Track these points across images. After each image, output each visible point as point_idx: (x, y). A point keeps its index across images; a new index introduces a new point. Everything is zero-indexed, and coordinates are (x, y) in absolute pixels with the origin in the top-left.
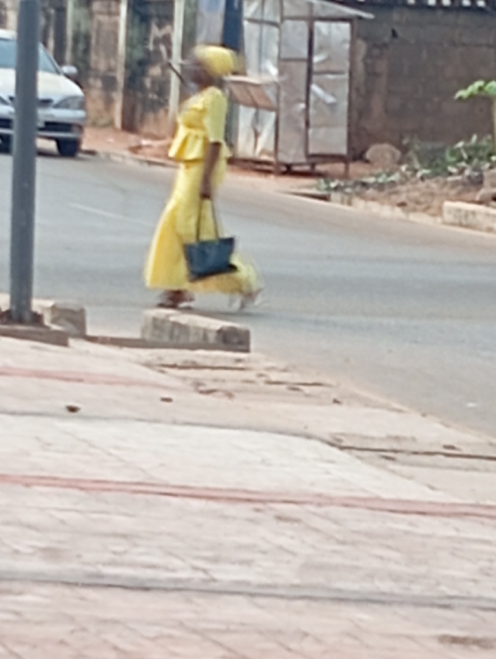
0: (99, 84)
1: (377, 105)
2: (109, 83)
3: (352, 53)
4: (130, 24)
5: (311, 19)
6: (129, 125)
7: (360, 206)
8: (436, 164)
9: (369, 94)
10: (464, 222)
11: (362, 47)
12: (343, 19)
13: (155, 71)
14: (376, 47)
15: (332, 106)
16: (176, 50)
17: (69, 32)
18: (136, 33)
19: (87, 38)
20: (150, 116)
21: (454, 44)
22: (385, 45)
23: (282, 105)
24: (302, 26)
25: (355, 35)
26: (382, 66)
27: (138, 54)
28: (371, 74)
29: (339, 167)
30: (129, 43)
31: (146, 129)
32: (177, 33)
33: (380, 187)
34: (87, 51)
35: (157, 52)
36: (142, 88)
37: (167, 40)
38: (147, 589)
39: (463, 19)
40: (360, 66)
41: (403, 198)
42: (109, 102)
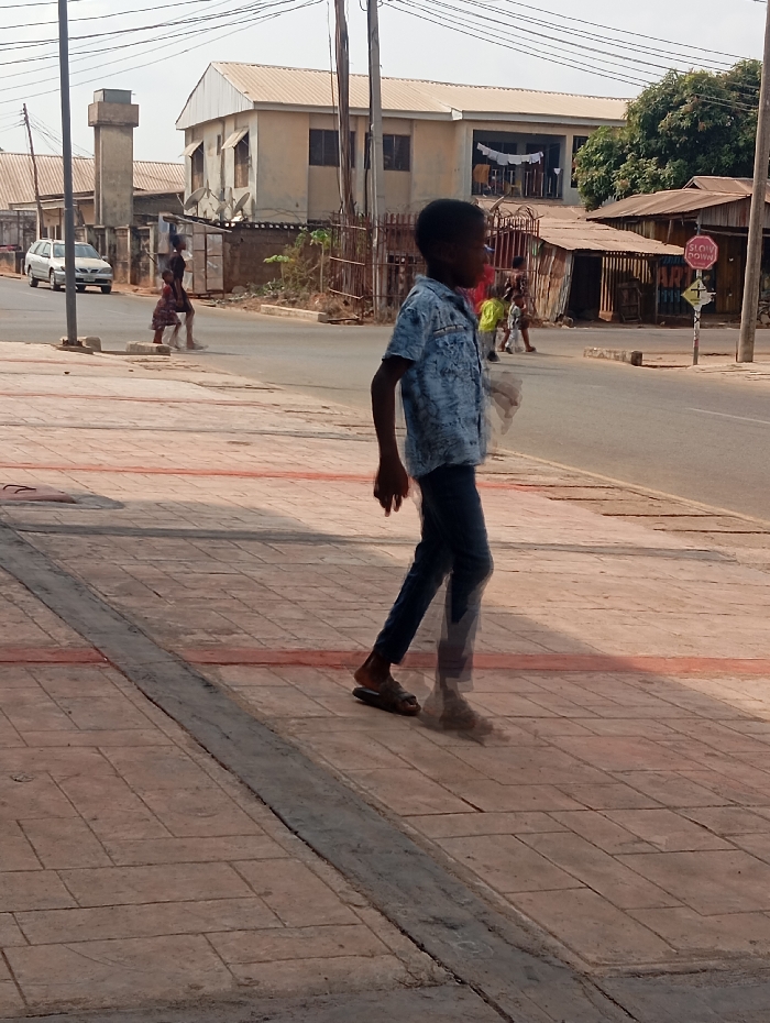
0: (120, 265)
1: (236, 270)
2: (125, 265)
3: (224, 248)
4: (132, 240)
5: (206, 234)
6: (134, 282)
7: (228, 309)
8: (259, 292)
9: (233, 265)
10: (269, 312)
11: (228, 246)
12: (219, 233)
13: (144, 259)
14: (234, 245)
15: (216, 270)
16: (151, 249)
17: (107, 244)
18: (135, 243)
19: (115, 246)
20: (143, 278)
21: (267, 244)
22: (238, 245)
23: (195, 270)
24: (202, 237)
25: (225, 240)
26: (237, 254)
27: (136, 252)
28: (233, 257)
29: (221, 295)
30: (132, 247)
31: (141, 283)
32: (151, 242)
33: (236, 301)
34: (115, 252)
35: (144, 251)
36: (139, 267)
37: (148, 246)
38: (108, 429)
39: (270, 233)
40: (228, 254)
41: (245, 305)
42: (125, 273)
